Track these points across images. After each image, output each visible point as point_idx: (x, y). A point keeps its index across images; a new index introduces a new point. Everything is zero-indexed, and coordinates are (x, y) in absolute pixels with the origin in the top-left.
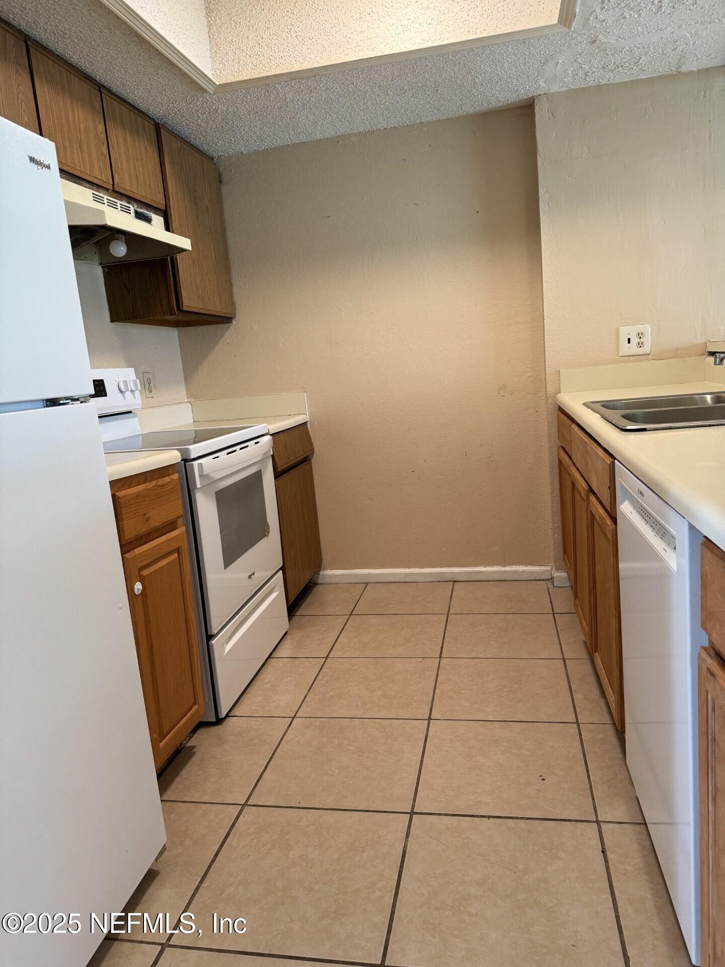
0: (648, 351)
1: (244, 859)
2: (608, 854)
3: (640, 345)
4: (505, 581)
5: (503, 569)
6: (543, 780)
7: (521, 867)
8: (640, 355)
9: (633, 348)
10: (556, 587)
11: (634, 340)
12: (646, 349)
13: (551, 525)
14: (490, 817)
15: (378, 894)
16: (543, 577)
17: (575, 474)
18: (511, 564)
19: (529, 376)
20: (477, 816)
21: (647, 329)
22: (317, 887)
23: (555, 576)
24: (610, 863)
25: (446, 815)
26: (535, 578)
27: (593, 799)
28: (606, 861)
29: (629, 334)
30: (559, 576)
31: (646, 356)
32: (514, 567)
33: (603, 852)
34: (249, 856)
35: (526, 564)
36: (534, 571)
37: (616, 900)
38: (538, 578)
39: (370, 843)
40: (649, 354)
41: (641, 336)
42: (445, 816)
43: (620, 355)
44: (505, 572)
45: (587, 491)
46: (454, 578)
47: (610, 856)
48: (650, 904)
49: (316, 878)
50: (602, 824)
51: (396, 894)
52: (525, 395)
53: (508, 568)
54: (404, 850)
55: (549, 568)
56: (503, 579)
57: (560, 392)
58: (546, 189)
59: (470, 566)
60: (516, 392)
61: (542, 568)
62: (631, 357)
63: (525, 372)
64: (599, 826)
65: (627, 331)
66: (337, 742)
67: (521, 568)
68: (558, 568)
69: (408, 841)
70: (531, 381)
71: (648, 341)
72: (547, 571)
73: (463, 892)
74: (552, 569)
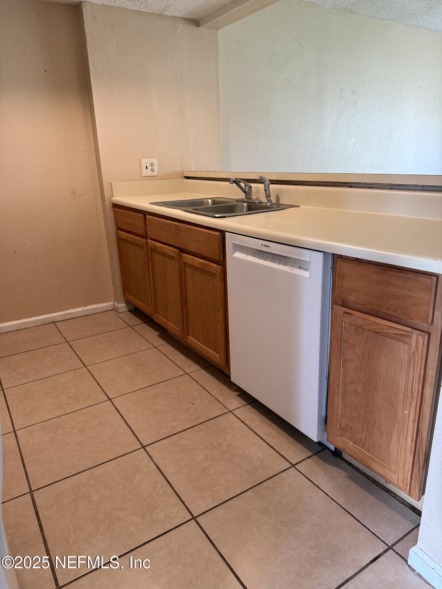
0: (157, 174)
1: (64, 518)
2: (245, 422)
3: (152, 170)
4: (87, 315)
5: (85, 308)
6: (194, 404)
7: (216, 444)
8: (152, 176)
9: (148, 172)
10: (120, 312)
11: (149, 168)
12: (156, 173)
13: (111, 277)
14: (184, 431)
15: (162, 491)
16: (110, 309)
17: (156, 244)
18: (90, 305)
19: (90, 186)
20: (178, 433)
21: (155, 161)
22: (126, 506)
23: (119, 306)
24: (248, 425)
25: (162, 439)
26: (105, 310)
27: (221, 403)
28: (246, 425)
29: (146, 163)
30: (121, 306)
31: (156, 177)
32: (91, 306)
33: (242, 422)
34: (65, 515)
35: (98, 303)
36: (104, 306)
37: (262, 438)
38: (106, 310)
39: (134, 471)
40: (157, 176)
41: (152, 165)
42: (162, 441)
43: (143, 175)
44: (87, 310)
45: (178, 252)
46: (53, 320)
47: (246, 422)
48: (274, 433)
49: (121, 502)
50: (233, 411)
51: (171, 486)
52: (89, 198)
53: (88, 307)
54: (156, 465)
55: (112, 303)
56: (86, 314)
57: (113, 197)
58: (94, 66)
59: (64, 310)
60: (83, 196)
61: (108, 304)
62: (149, 177)
63: (87, 183)
64: (232, 413)
65: (146, 162)
66: (61, 432)
67: (96, 306)
68: (119, 302)
69: (154, 460)
70: (91, 189)
71: (156, 168)
72: (111, 305)
73: (201, 468)
74: (114, 303)
